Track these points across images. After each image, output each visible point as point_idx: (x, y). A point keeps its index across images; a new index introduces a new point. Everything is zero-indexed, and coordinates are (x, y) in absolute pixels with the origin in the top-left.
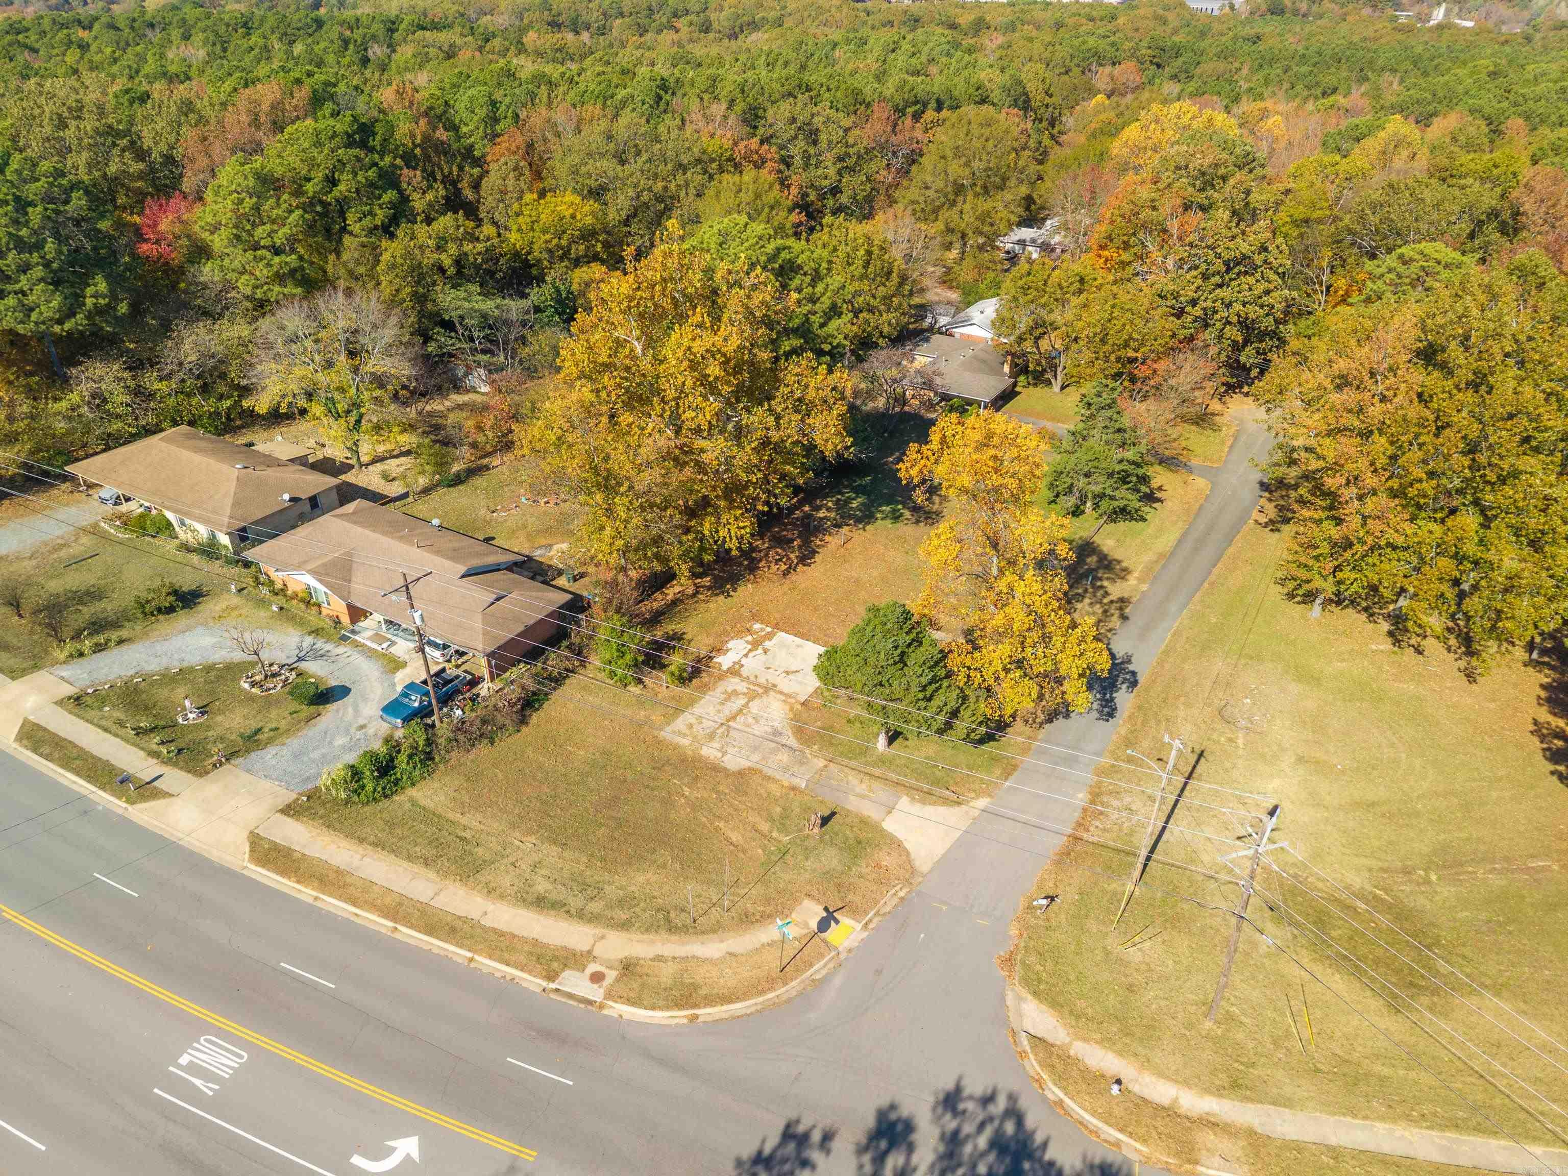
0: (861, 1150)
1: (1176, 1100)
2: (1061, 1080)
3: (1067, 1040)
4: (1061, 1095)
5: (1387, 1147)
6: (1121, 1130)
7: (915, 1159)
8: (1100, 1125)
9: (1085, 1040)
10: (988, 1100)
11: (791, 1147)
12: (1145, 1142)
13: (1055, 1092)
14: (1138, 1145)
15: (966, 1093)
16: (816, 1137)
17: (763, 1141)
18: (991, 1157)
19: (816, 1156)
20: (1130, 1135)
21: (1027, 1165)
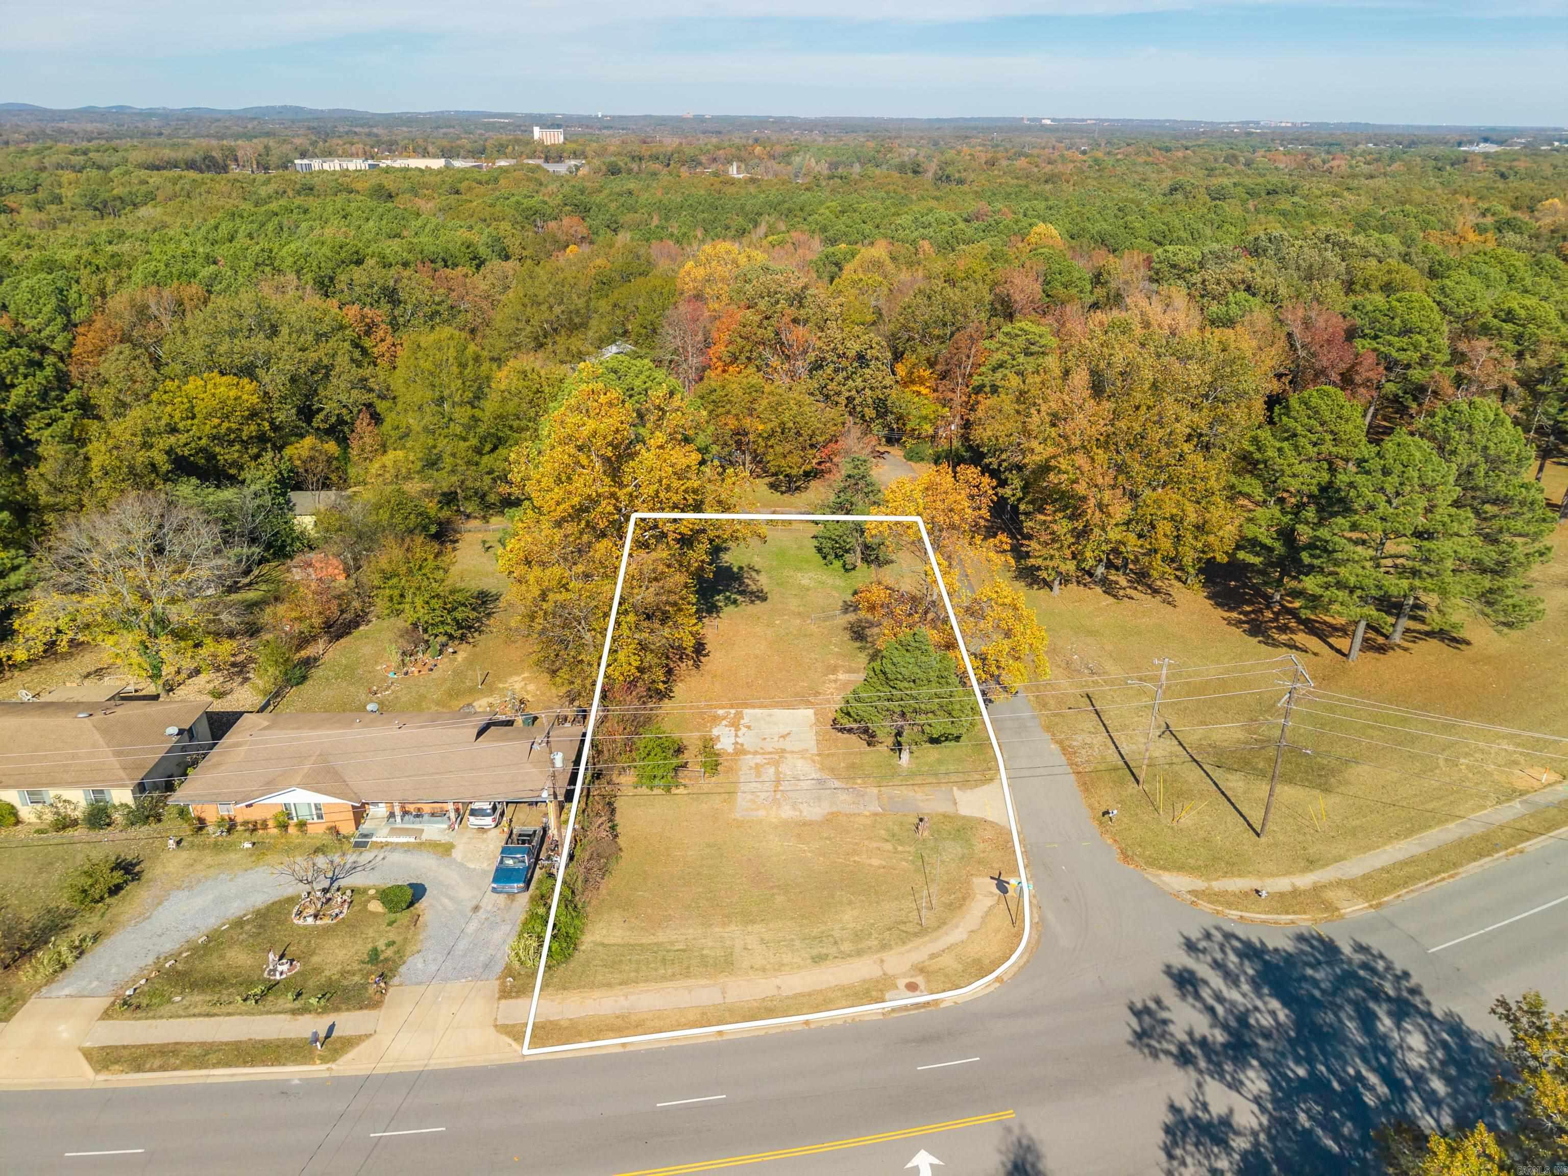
0: (1183, 997)
1: (1293, 885)
2: (1229, 905)
3: (1206, 884)
4: (1240, 913)
5: (1400, 856)
6: (1287, 913)
7: (1213, 985)
8: (1275, 916)
9: (1217, 879)
10: (1208, 936)
11: (1147, 1019)
12: (1305, 913)
13: (1234, 914)
14: (1304, 916)
15: (1193, 939)
16: (1153, 1006)
17: (1129, 1025)
18: (1247, 963)
19: (1165, 1015)
20: (1294, 913)
21: (1267, 957)
